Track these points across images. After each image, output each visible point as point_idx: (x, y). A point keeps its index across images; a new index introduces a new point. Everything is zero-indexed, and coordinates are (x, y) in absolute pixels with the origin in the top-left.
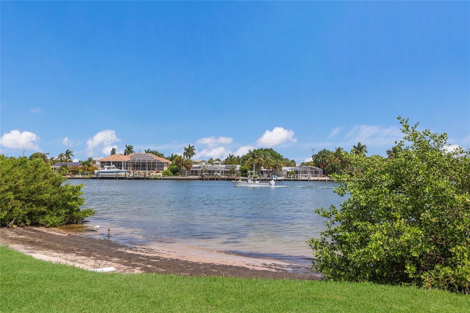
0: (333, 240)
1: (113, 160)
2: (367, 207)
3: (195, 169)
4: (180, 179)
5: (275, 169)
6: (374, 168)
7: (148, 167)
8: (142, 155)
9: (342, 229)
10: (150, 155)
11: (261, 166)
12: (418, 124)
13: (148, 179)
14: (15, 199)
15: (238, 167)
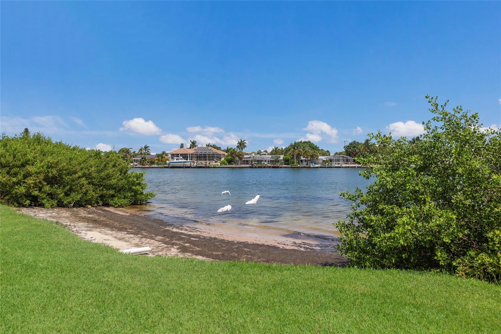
0: (359, 223)
1: (181, 153)
2: (394, 190)
3: (246, 159)
4: (234, 167)
5: (313, 159)
6: (402, 150)
7: (209, 158)
8: (204, 148)
9: (367, 212)
10: (210, 148)
11: (301, 156)
12: (448, 101)
13: (209, 167)
14: (89, 183)
15: (282, 157)
